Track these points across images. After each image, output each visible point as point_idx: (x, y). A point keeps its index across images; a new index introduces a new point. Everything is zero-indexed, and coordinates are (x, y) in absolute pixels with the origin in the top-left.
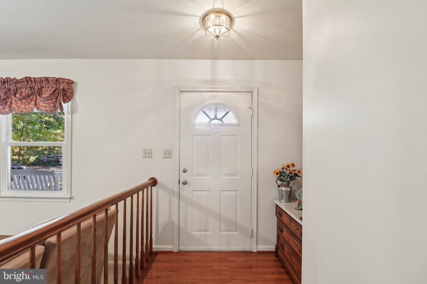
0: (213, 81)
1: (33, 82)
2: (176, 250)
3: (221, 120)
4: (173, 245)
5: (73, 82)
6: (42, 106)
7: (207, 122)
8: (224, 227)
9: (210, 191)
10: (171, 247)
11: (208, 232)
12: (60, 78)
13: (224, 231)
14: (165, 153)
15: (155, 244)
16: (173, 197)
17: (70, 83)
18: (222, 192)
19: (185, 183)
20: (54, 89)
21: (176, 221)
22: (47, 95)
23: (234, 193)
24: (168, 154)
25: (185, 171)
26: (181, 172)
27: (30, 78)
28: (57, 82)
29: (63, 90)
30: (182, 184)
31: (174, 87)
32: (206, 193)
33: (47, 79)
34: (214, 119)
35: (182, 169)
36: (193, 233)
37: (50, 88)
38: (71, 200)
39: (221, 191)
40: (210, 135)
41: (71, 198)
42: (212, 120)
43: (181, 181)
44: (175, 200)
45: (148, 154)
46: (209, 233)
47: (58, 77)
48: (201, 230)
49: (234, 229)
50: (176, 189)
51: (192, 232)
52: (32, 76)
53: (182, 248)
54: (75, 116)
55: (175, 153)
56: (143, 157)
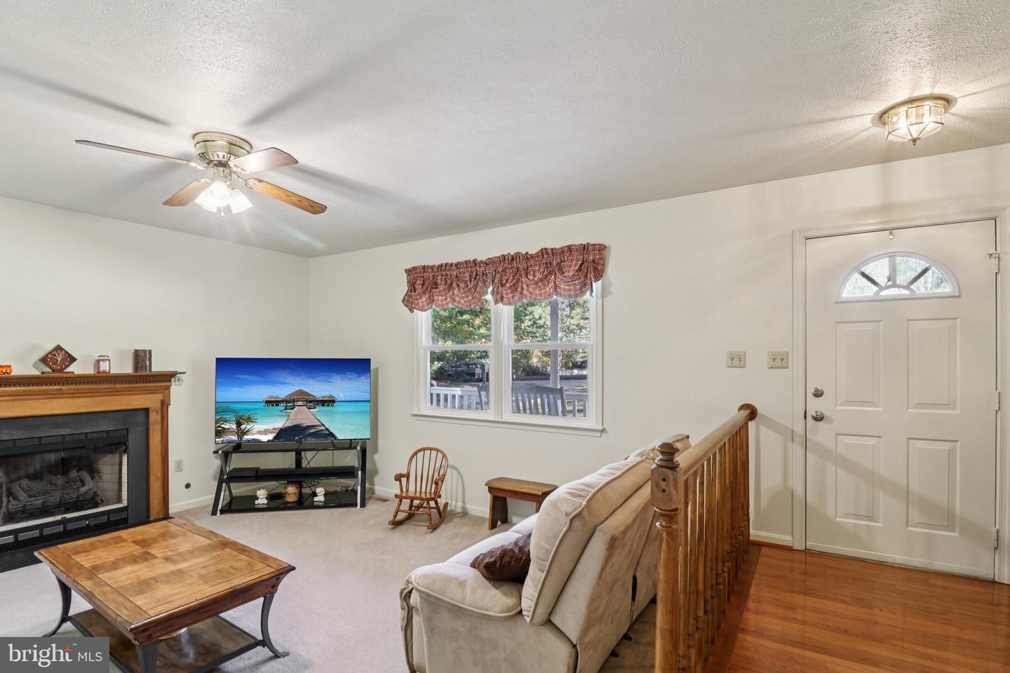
0: (887, 208)
1: (551, 255)
2: (799, 545)
3: (907, 287)
4: (792, 536)
5: (605, 247)
6: (564, 290)
7: (872, 294)
8: (916, 516)
9: (880, 437)
10: (789, 538)
11: (878, 522)
12: (588, 244)
13: (917, 525)
14: (774, 360)
15: (754, 529)
16: (791, 443)
17: (601, 248)
18: (911, 441)
19: (819, 418)
20: (580, 262)
21: (800, 491)
22: (571, 273)
23: (946, 446)
24: (779, 361)
25: (818, 394)
26: (810, 396)
27: (546, 249)
28: (584, 250)
29: (593, 261)
30: (812, 419)
31: (793, 231)
32: (871, 441)
33: (570, 248)
34: (887, 287)
35: (811, 390)
36: (838, 519)
37: (574, 262)
38: (603, 435)
39: (909, 439)
40: (880, 321)
41: (603, 431)
42: (881, 289)
43: (811, 413)
44: (797, 450)
45: (737, 360)
46: (879, 525)
47: (584, 242)
48: (858, 517)
49: (946, 524)
50: (799, 429)
51: (836, 517)
52: (549, 246)
53: (812, 544)
54: (608, 300)
55: (796, 360)
56: (728, 367)
